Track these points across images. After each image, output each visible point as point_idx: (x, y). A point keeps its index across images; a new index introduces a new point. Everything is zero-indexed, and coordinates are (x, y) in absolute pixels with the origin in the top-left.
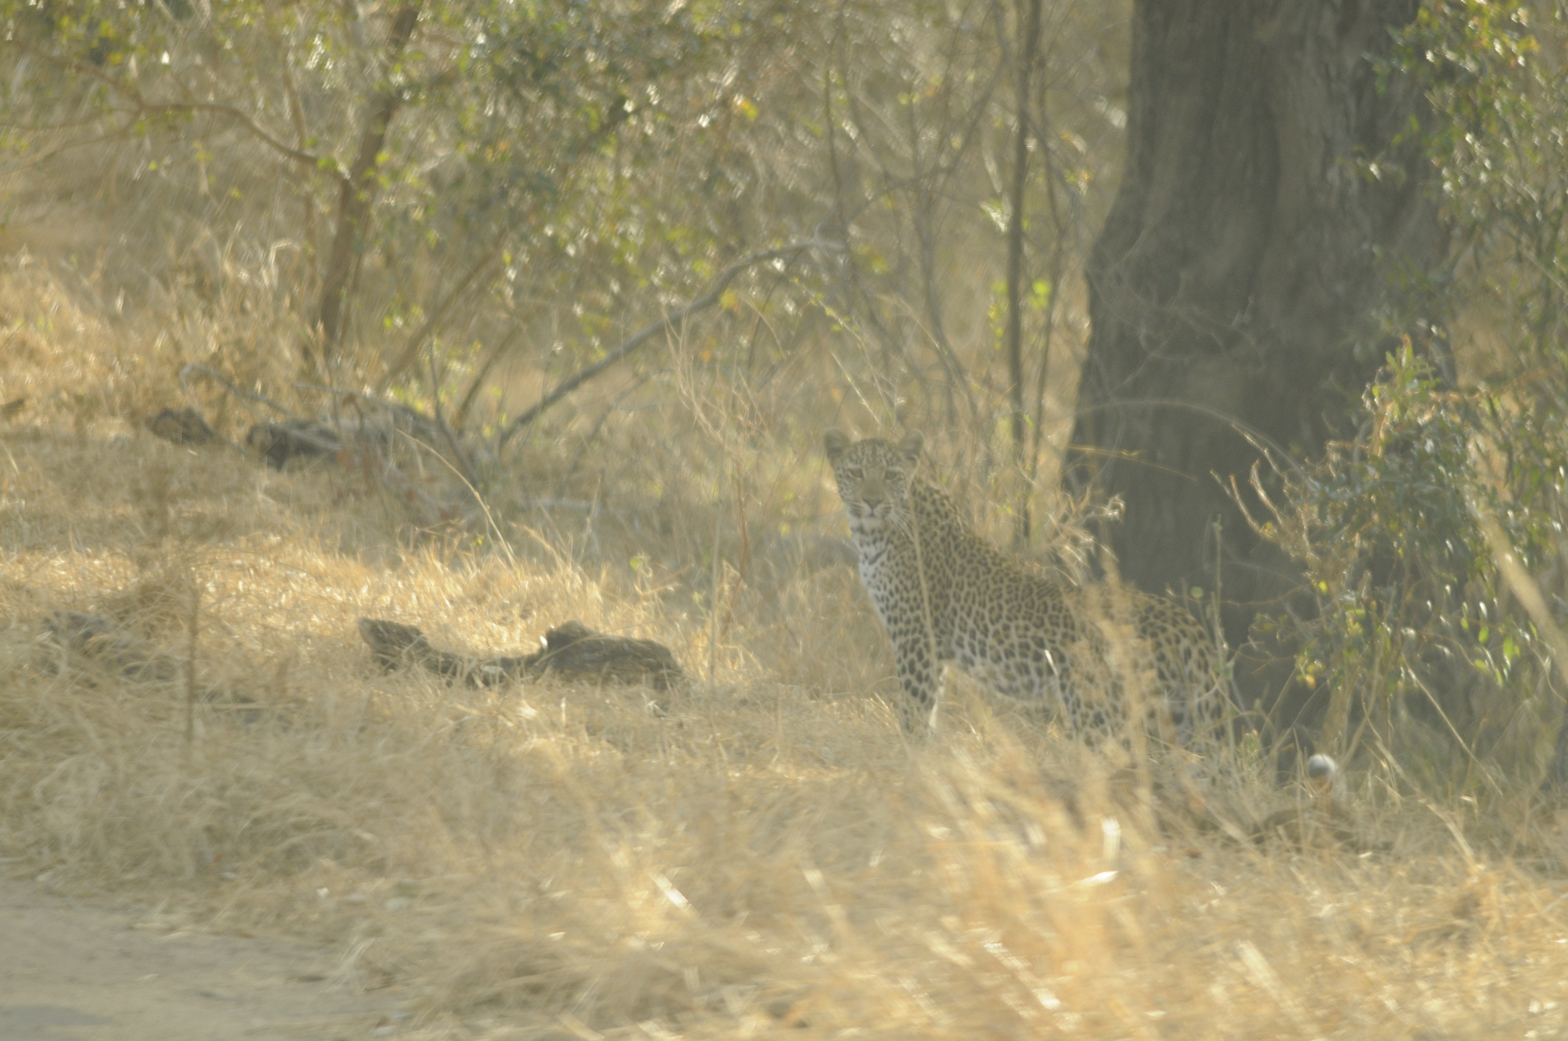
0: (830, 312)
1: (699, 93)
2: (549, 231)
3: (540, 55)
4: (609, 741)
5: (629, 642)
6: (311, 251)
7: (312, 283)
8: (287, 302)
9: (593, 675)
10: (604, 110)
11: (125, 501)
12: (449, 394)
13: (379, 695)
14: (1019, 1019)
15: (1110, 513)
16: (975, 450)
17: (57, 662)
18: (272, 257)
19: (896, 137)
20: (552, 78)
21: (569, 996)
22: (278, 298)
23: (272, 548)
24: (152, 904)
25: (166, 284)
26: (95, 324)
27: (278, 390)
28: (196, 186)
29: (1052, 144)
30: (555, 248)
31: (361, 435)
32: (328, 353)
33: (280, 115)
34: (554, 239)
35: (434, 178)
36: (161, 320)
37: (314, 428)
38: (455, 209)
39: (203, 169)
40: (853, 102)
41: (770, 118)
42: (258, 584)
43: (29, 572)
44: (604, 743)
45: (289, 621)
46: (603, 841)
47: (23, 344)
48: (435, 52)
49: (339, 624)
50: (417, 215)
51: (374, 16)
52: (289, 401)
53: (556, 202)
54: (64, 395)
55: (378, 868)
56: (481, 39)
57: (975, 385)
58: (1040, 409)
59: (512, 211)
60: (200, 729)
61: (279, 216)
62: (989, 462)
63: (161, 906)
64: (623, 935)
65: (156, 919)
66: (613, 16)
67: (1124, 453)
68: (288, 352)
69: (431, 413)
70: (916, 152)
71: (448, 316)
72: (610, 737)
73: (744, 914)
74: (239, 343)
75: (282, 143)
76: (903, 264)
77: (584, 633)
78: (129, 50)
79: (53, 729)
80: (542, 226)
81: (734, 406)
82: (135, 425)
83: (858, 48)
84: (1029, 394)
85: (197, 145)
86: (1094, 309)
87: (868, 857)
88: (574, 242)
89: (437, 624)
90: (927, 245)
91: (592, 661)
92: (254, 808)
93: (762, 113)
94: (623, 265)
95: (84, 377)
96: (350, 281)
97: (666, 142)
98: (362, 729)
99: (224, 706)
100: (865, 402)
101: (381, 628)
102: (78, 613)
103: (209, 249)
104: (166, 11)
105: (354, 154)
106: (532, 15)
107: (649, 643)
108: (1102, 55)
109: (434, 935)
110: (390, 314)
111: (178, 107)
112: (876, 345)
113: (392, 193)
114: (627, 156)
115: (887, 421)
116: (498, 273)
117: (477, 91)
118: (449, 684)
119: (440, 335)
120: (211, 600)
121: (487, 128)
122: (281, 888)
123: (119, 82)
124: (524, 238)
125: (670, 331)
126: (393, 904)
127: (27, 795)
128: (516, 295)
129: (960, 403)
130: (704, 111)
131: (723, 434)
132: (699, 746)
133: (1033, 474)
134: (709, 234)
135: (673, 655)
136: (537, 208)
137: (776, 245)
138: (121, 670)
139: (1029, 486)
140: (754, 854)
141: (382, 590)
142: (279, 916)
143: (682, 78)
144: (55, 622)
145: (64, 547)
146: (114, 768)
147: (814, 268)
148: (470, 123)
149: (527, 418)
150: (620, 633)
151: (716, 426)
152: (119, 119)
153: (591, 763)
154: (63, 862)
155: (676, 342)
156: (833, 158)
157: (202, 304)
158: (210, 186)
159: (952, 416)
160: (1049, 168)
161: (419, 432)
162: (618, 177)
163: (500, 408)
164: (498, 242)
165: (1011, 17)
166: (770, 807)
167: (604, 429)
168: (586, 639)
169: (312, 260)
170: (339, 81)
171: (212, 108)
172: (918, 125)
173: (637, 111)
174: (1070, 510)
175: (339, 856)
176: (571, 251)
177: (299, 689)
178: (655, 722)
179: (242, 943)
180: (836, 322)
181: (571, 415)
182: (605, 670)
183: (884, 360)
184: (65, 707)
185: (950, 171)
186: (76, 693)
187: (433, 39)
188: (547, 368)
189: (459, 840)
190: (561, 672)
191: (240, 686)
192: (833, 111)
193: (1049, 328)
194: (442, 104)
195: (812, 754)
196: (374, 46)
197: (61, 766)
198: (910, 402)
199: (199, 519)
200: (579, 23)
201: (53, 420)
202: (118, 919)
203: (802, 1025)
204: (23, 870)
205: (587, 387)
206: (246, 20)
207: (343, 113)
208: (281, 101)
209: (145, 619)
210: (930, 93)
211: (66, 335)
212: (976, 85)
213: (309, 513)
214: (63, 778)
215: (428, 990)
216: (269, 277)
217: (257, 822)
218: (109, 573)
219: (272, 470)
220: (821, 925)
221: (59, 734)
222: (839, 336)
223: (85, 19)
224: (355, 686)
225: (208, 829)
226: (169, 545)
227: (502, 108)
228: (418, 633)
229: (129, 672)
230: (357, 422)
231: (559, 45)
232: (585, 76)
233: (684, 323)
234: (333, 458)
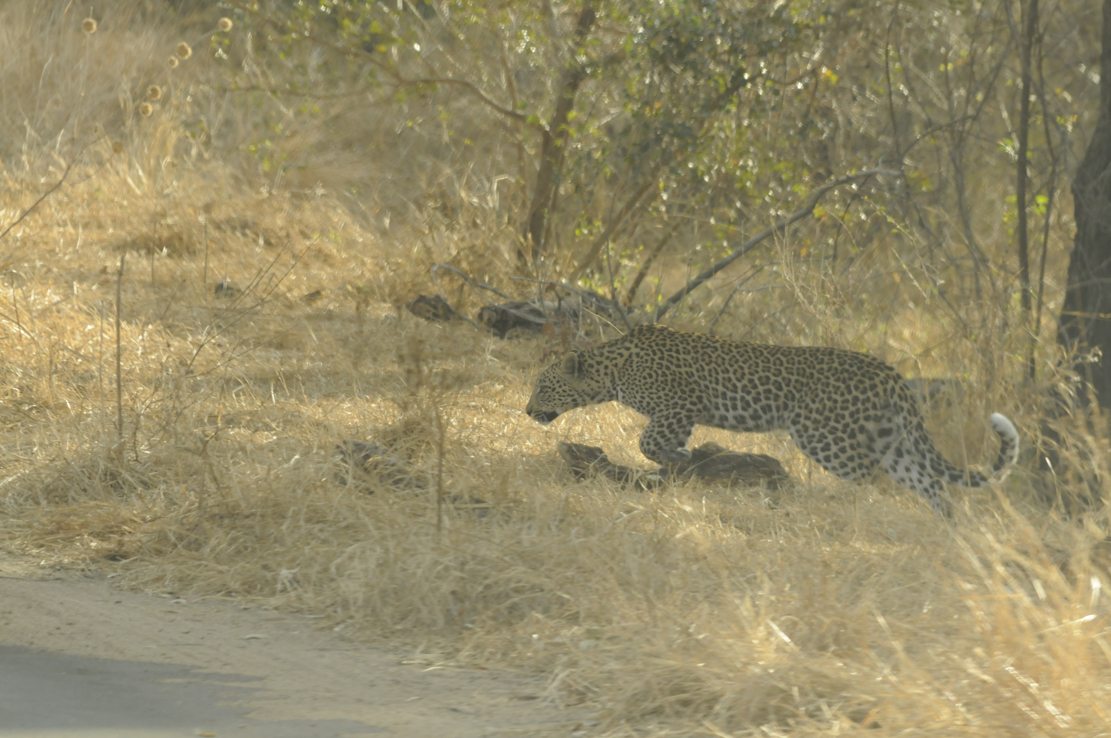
0: (890, 219)
1: (796, 66)
2: (691, 165)
3: (683, 40)
4: (736, 527)
5: (750, 456)
6: (522, 182)
7: (524, 204)
8: (506, 219)
9: (725, 480)
10: (729, 78)
11: (393, 362)
12: (622, 283)
13: (573, 497)
14: (1029, 720)
15: (1092, 359)
16: (995, 316)
17: (345, 476)
18: (495, 186)
19: (936, 94)
20: (692, 56)
21: (711, 708)
22: (499, 216)
23: (497, 393)
24: (415, 647)
25: (420, 207)
26: (370, 237)
27: (501, 281)
28: (440, 136)
29: (1048, 97)
30: (696, 177)
31: (558, 311)
32: (535, 254)
33: (499, 86)
34: (694, 171)
35: (609, 129)
36: (418, 233)
37: (527, 308)
38: (624, 151)
39: (445, 126)
40: (905, 70)
41: (847, 83)
42: (488, 420)
43: (325, 413)
44: (733, 527)
45: (509, 445)
46: (733, 598)
47: (320, 251)
48: (608, 40)
49: (545, 446)
50: (597, 155)
51: (564, 14)
52: (508, 289)
53: (695, 145)
54: (349, 288)
55: (574, 619)
56: (641, 30)
57: (994, 269)
58: (1042, 285)
59: (664, 151)
60: (446, 522)
61: (500, 158)
62: (1005, 324)
63: (421, 648)
64: (746, 664)
65: (418, 657)
66: (734, 11)
67: (1102, 315)
68: (507, 255)
69: (609, 296)
70: (951, 105)
71: (620, 227)
72: (738, 524)
73: (833, 648)
74: (472, 248)
75: (500, 105)
76: (943, 185)
77: (719, 450)
78: (391, 41)
79: (344, 524)
80: (685, 161)
81: (823, 287)
82: (399, 308)
83: (909, 32)
84: (1034, 276)
85: (440, 108)
86: (1078, 214)
87: (921, 607)
88: (709, 173)
89: (615, 445)
90: (959, 171)
91: (724, 471)
92: (486, 578)
93: (841, 78)
94: (744, 188)
95: (363, 274)
96: (550, 203)
97: (774, 100)
98: (562, 521)
99: (464, 506)
100: (916, 283)
101: (574, 449)
102: (360, 441)
103: (450, 181)
104: (417, 13)
105: (552, 113)
106: (677, 12)
107: (765, 457)
108: (1083, 32)
109: (613, 665)
110: (579, 226)
111: (426, 81)
112: (924, 243)
113: (579, 141)
114: (746, 112)
115: (932, 296)
116: (655, 196)
117: (638, 67)
118: (623, 488)
119: (614, 241)
120: (454, 431)
121: (646, 92)
122: (506, 634)
123: (385, 66)
124: (673, 171)
125: (777, 235)
126: (584, 644)
127: (326, 570)
128: (668, 211)
129: (985, 282)
130: (800, 79)
131: (815, 307)
132: (800, 529)
133: (1037, 334)
134: (804, 165)
135: (782, 465)
136: (682, 149)
137: (853, 173)
138: (390, 481)
139: (1034, 341)
140: (839, 605)
141: (576, 422)
142: (505, 654)
143: (784, 55)
144: (344, 448)
145: (350, 395)
146: (387, 551)
147: (879, 188)
148: (634, 89)
149: (676, 299)
150: (744, 450)
151: (811, 302)
152: (385, 91)
153: (724, 543)
154: (351, 617)
155: (781, 243)
156: (891, 109)
157: (447, 221)
158: (450, 137)
159: (979, 291)
160: (1046, 115)
161: (601, 310)
162: (739, 126)
163: (657, 292)
164: (655, 173)
165: (1017, 7)
166: (850, 572)
167: (731, 304)
168: (720, 454)
169: (523, 188)
170: (541, 61)
171: (450, 81)
172: (952, 85)
173: (752, 79)
174: (1063, 357)
175: (546, 611)
176: (706, 179)
177: (516, 493)
178: (770, 513)
179: (479, 673)
180: (895, 227)
181: (709, 295)
182: (733, 476)
183: (929, 253)
184: (352, 508)
185: (975, 118)
186: (360, 498)
187: (607, 30)
188: (690, 263)
189: (631, 599)
190: (703, 478)
191: (475, 492)
192: (891, 76)
193: (1046, 229)
194: (614, 76)
195: (881, 534)
196: (566, 36)
197: (350, 550)
198: (949, 282)
199: (444, 374)
200: (710, 17)
201: (341, 305)
202: (391, 657)
203: (875, 726)
204: (323, 624)
205: (720, 274)
206: (474, 19)
207: (544, 84)
208: (499, 76)
209: (408, 445)
210: (960, 62)
211: (350, 244)
212: (993, 56)
213: (524, 368)
214: (351, 558)
215: (610, 705)
216: (493, 201)
217: (488, 587)
218: (382, 412)
219: (497, 338)
220: (888, 654)
221: (347, 527)
222: (899, 236)
223: (360, 21)
224: (558, 492)
225: (453, 593)
226: (423, 393)
227: (656, 78)
228: (601, 451)
229: (396, 482)
230: (556, 304)
231: (696, 33)
232: (715, 55)
233: (786, 228)
234: (539, 328)
